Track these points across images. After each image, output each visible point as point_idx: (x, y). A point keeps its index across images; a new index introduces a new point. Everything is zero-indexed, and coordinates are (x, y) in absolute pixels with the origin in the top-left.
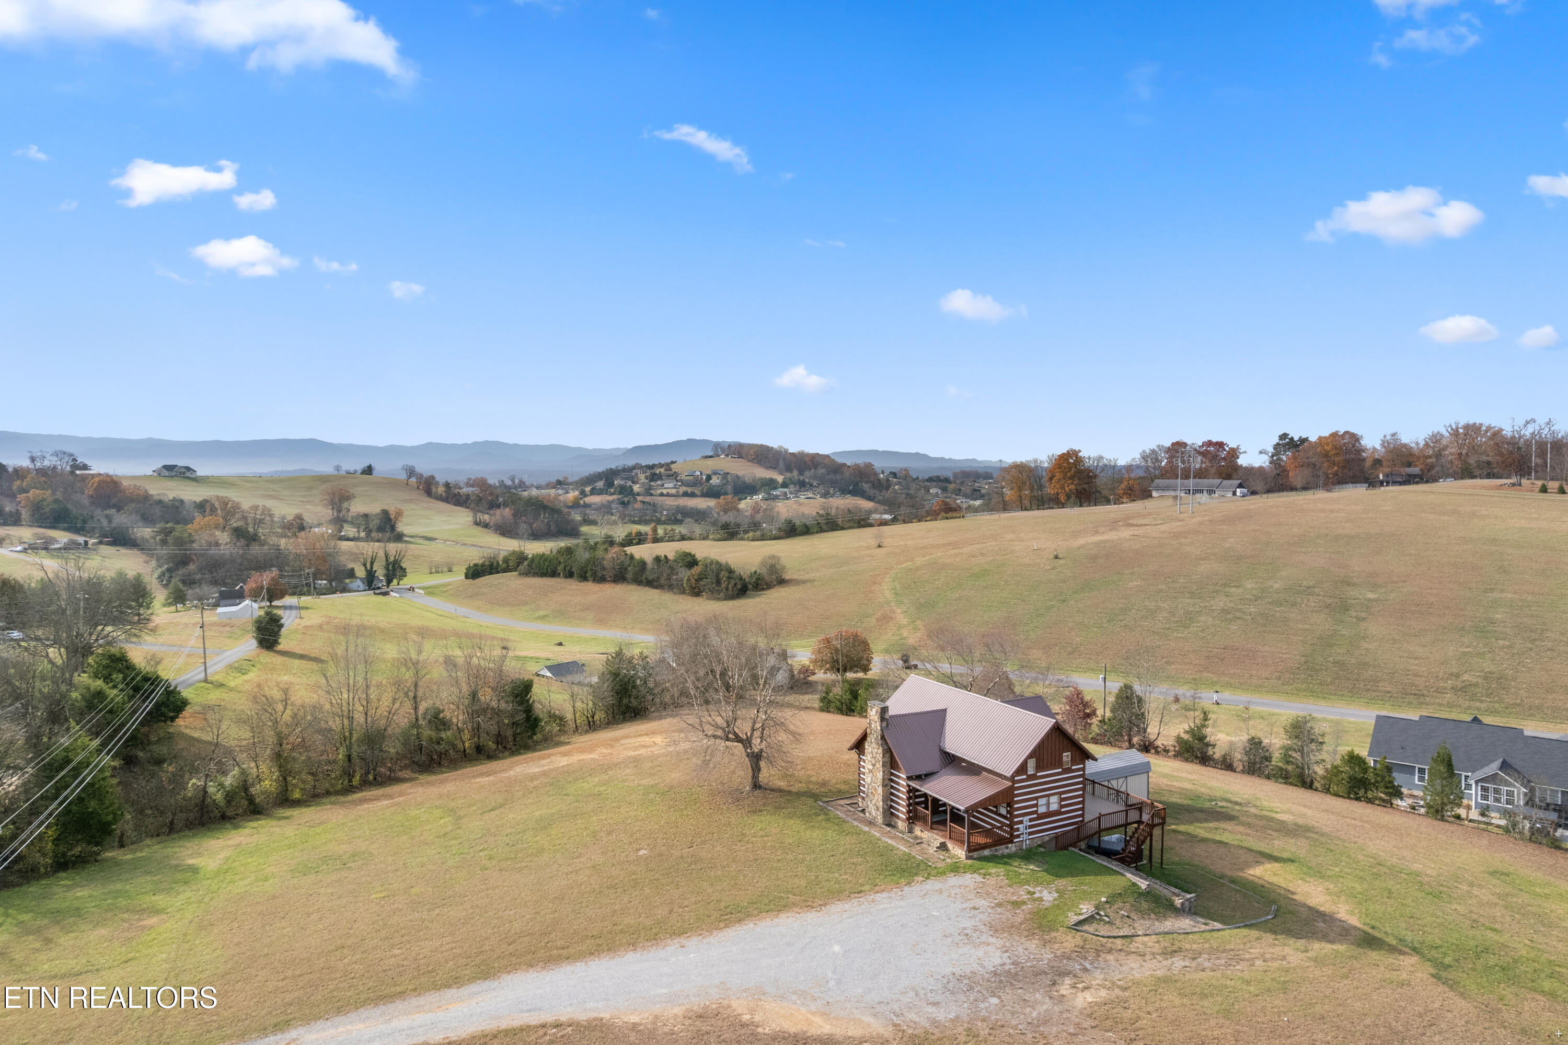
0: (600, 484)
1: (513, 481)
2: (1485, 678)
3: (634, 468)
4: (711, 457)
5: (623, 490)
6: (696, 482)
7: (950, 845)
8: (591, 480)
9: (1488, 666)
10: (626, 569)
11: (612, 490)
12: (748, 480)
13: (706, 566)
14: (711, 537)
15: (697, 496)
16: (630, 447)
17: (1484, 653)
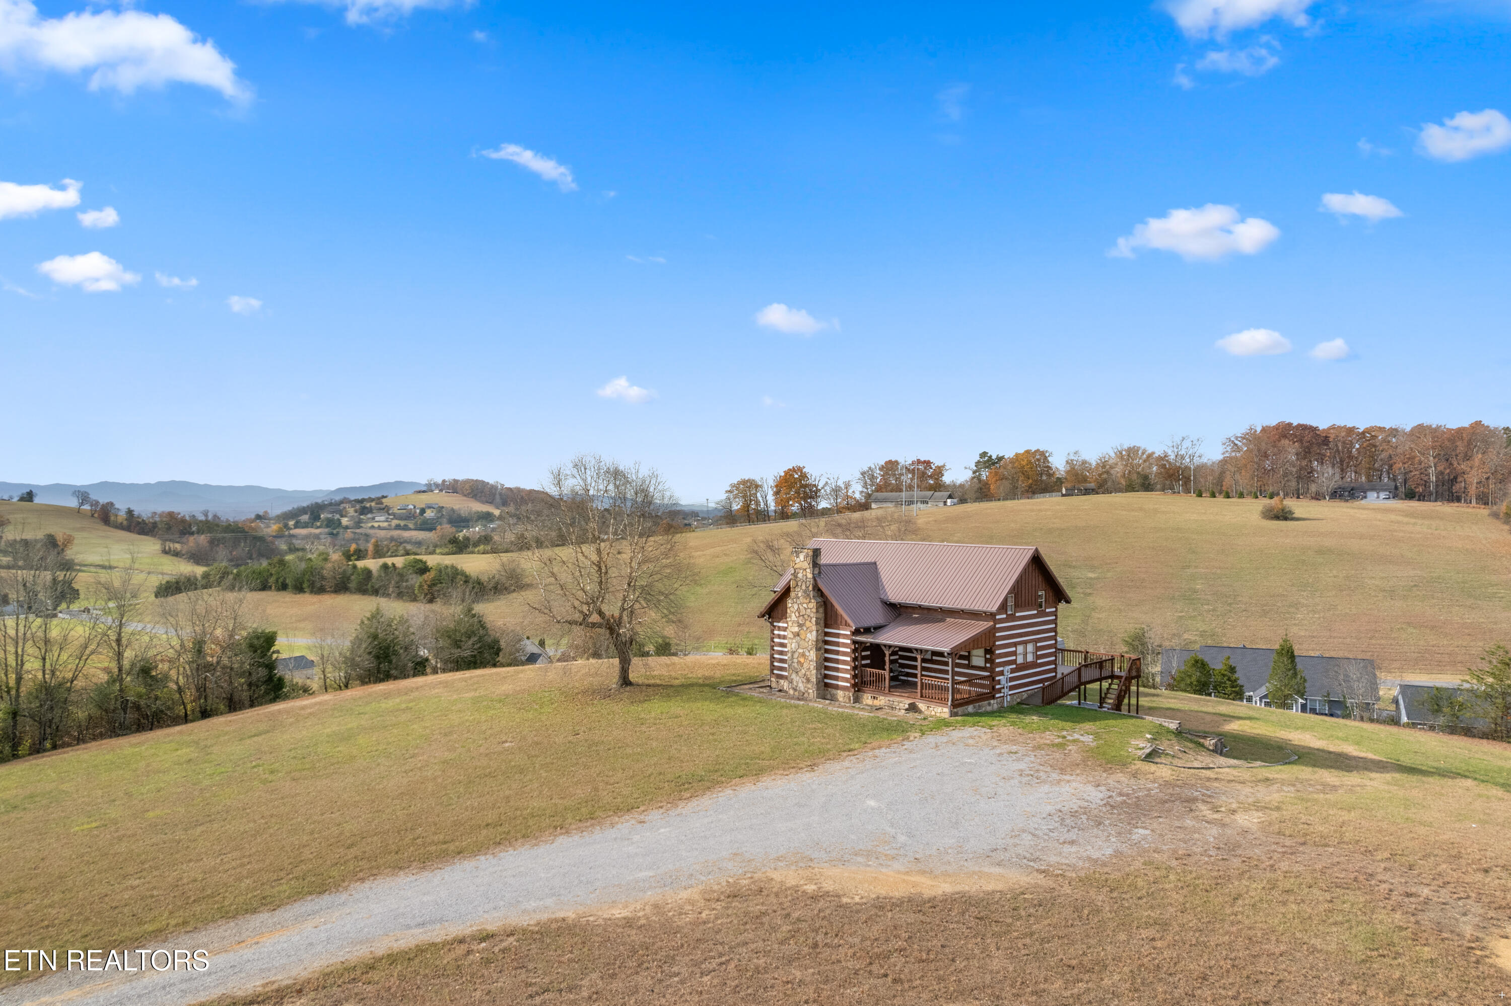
0: (305, 518)
1: (206, 515)
2: (1201, 636)
3: (342, 502)
4: (424, 492)
5: (330, 523)
6: (409, 516)
7: (922, 706)
8: (294, 514)
9: (1202, 627)
10: (349, 579)
11: (318, 524)
12: (464, 513)
13: (440, 571)
14: (438, 551)
15: (410, 529)
16: (333, 489)
17: (1195, 616)
